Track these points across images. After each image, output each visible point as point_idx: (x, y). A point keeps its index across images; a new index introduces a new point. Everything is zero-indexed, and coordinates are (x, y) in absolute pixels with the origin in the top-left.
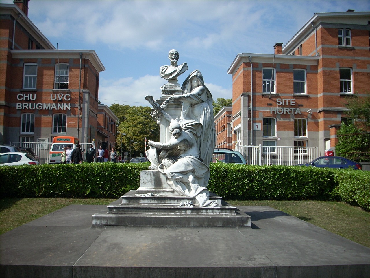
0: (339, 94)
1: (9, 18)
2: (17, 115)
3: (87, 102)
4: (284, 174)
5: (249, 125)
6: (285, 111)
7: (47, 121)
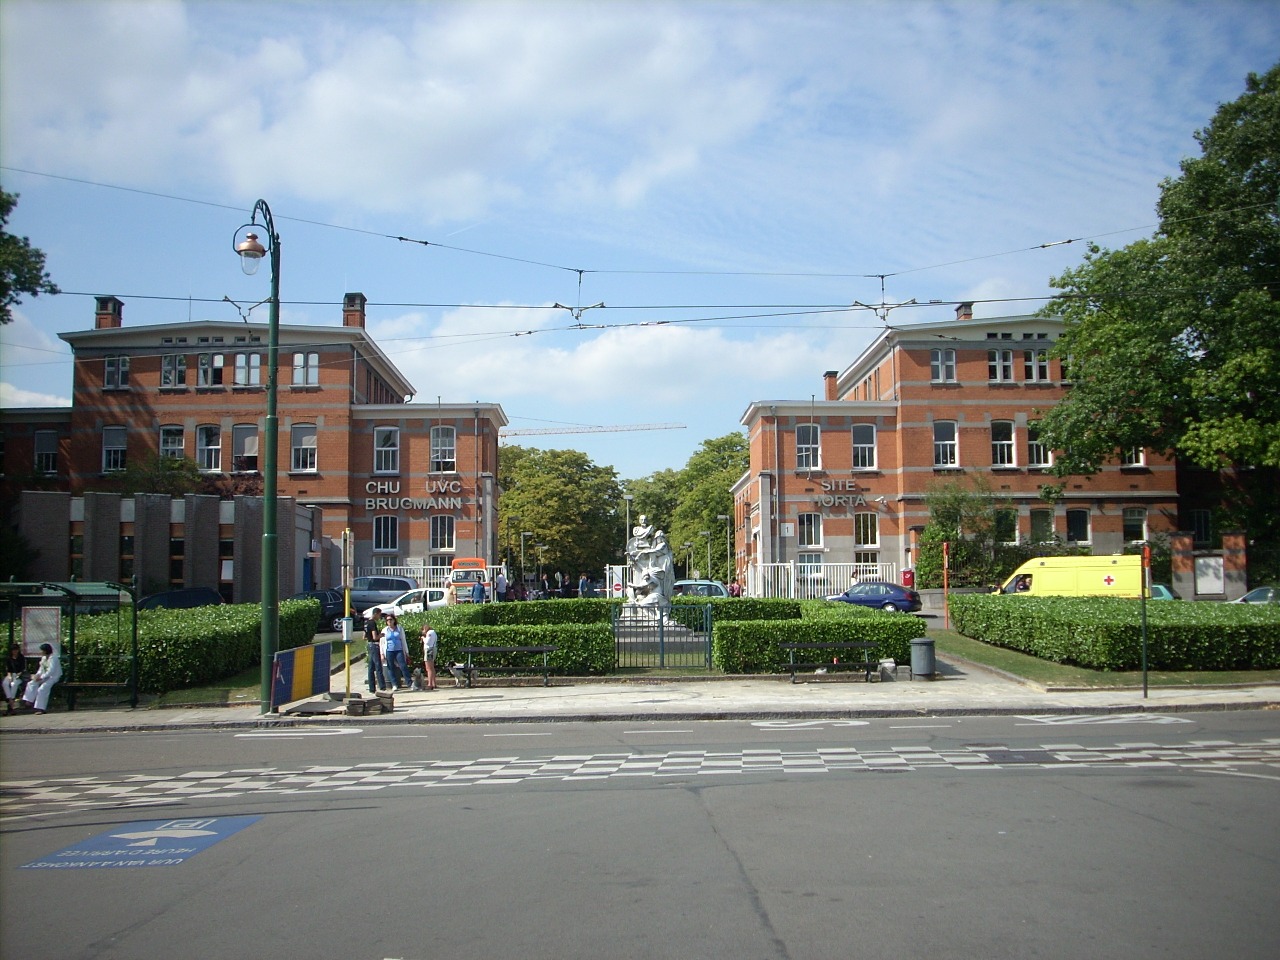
0: (931, 469)
1: (349, 350)
2: (366, 520)
3: (489, 494)
4: (750, 606)
5: (774, 528)
6: (837, 501)
7: (420, 527)
